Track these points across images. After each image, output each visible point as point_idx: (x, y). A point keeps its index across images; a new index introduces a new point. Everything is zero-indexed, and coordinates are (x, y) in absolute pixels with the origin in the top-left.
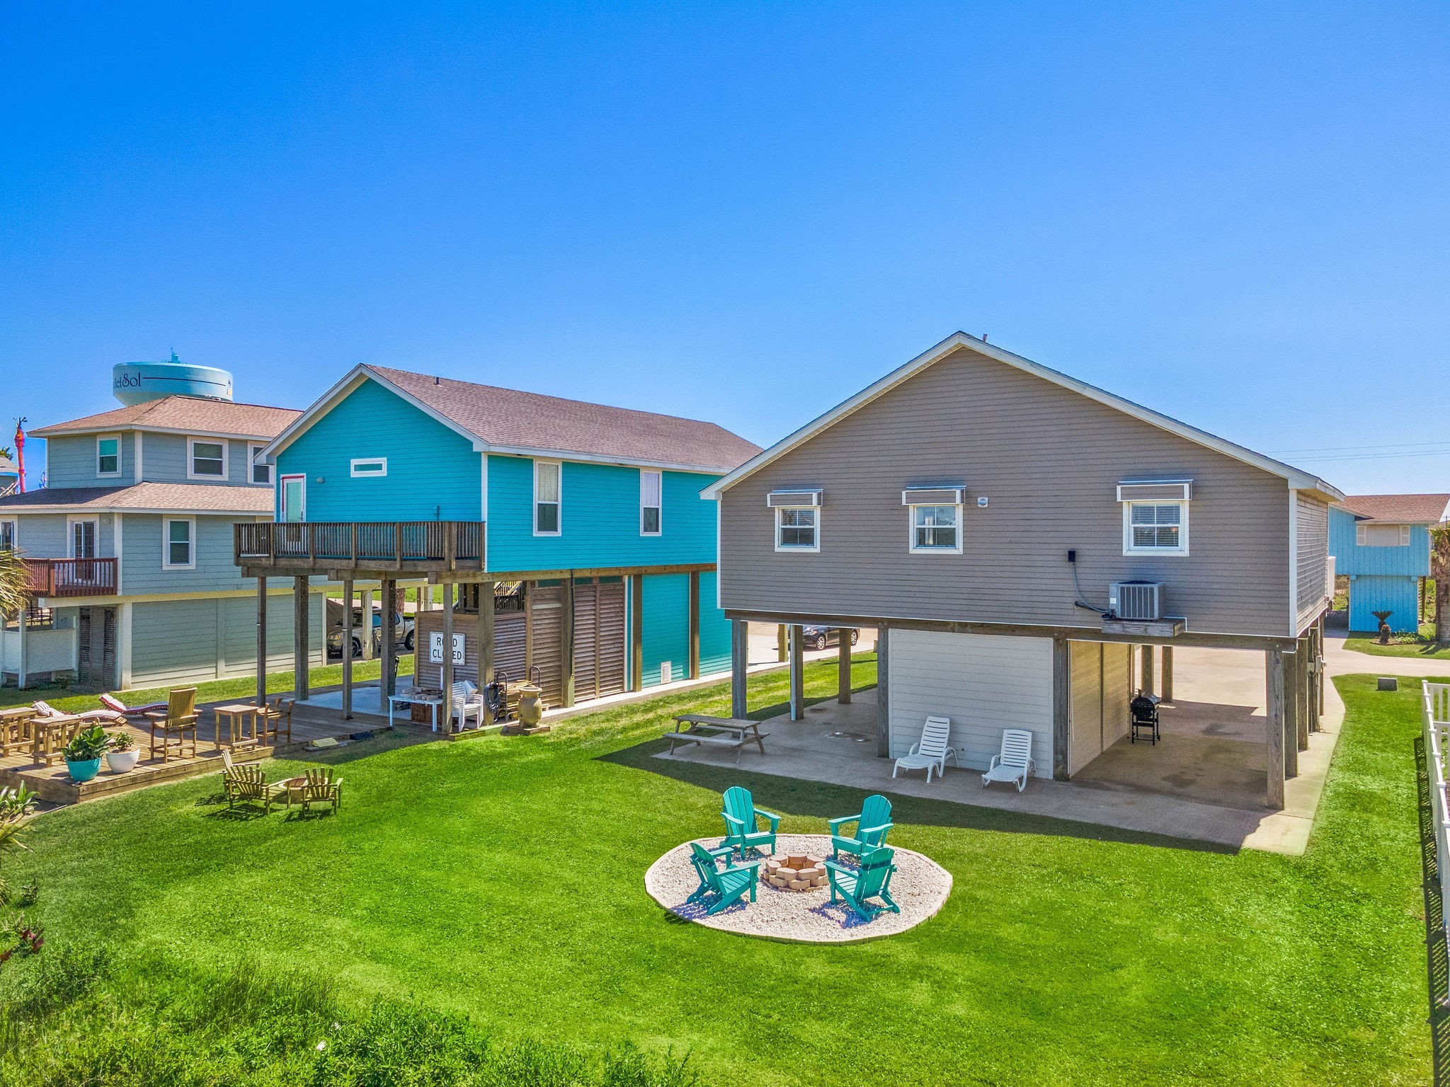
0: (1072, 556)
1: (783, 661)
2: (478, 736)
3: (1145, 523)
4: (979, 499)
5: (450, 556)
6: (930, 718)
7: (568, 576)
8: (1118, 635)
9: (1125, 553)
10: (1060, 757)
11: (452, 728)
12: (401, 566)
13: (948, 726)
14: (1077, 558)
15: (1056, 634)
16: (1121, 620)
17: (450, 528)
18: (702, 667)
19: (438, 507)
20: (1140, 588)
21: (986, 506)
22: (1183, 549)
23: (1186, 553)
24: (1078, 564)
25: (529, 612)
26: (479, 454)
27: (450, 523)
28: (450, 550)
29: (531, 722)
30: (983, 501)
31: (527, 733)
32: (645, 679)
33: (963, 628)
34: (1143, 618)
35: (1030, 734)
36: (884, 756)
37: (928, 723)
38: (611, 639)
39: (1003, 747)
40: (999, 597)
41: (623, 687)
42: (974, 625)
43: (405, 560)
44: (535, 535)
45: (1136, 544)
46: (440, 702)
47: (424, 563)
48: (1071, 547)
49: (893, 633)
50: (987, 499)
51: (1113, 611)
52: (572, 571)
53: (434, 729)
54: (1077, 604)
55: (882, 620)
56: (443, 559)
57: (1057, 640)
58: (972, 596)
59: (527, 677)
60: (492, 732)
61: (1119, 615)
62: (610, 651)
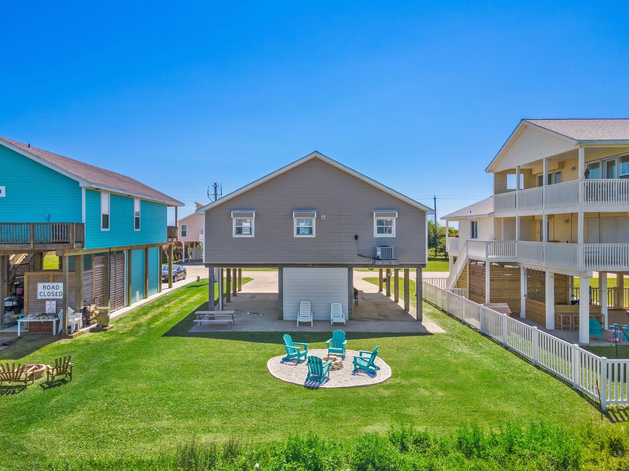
0: (356, 237)
1: (171, 288)
2: (81, 334)
3: (381, 225)
4: (322, 216)
5: (73, 241)
6: (302, 302)
7: (108, 251)
8: (381, 265)
9: (375, 236)
10: (351, 311)
11: (67, 333)
12: (34, 247)
13: (309, 304)
14: (358, 238)
15: (349, 266)
16: (381, 260)
17: (73, 226)
18: (149, 293)
19: (49, 215)
20: (386, 248)
21: (324, 219)
22: (393, 235)
23: (395, 236)
24: (358, 240)
25: (94, 270)
26: (81, 187)
27: (73, 223)
28: (73, 238)
29: (106, 324)
30: (323, 217)
31: (106, 330)
32: (132, 300)
33: (314, 266)
34: (389, 259)
35: (341, 304)
36: (281, 319)
37: (301, 304)
38: (120, 282)
39: (332, 309)
40: (329, 253)
41: (124, 305)
42: (318, 265)
43: (36, 244)
44: (101, 230)
45: (378, 233)
46: (57, 319)
47: (50, 245)
48: (357, 234)
49: (285, 270)
50: (325, 216)
51: (378, 257)
52: (110, 248)
53: (54, 334)
54: (358, 255)
55: (280, 264)
56: (68, 243)
57: (349, 269)
58: (319, 253)
59: (93, 303)
60: (86, 331)
61: (381, 258)
62: (120, 287)
